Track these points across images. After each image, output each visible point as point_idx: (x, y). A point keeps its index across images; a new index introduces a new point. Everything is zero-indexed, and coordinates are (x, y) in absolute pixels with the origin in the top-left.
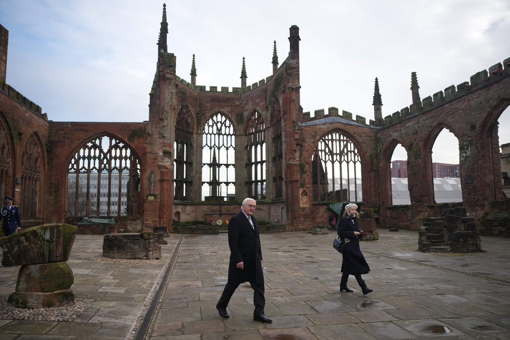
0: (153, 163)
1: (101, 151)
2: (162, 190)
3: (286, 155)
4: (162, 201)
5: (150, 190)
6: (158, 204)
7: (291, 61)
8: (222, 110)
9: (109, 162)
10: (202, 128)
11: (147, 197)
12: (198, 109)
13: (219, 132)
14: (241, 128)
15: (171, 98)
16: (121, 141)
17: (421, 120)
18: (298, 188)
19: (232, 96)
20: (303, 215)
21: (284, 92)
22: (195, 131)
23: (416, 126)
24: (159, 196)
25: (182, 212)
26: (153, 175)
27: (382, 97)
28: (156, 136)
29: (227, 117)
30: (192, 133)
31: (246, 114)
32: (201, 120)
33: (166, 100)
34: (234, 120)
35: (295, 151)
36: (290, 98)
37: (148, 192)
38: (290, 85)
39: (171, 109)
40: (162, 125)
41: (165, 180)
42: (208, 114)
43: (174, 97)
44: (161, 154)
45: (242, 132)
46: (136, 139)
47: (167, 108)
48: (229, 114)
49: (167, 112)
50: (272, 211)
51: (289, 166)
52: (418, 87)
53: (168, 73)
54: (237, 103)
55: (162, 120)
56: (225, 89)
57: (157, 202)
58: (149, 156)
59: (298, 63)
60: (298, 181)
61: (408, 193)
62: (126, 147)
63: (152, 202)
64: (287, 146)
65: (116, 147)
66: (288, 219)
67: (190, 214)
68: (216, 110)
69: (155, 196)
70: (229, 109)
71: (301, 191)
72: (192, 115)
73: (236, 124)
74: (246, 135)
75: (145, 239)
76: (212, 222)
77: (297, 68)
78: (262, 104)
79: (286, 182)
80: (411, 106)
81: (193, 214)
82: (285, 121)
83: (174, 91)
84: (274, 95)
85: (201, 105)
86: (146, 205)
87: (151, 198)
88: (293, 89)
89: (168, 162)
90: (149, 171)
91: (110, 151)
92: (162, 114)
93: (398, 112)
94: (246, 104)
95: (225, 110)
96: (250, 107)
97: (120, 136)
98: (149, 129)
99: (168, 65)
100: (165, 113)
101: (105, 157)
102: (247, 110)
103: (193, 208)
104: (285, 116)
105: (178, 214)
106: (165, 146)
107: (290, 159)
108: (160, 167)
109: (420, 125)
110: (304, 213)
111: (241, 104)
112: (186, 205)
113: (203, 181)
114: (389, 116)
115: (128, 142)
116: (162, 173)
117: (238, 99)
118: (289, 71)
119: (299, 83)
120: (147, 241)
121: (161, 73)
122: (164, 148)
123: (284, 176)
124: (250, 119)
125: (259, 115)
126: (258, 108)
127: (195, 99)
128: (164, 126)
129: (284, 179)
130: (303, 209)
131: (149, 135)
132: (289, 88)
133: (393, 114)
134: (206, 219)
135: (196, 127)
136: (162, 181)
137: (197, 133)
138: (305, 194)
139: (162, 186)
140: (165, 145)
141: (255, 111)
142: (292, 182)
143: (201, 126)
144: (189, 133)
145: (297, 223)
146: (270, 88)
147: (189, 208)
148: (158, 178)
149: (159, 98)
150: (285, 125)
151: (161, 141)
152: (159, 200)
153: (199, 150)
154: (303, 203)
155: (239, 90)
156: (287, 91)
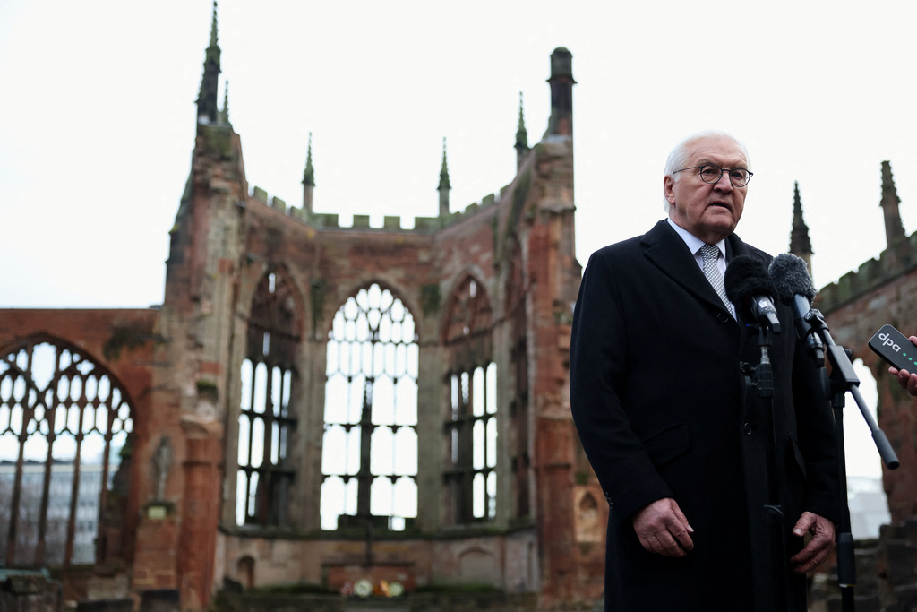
0: (169, 416)
1: (30, 385)
2: (189, 489)
3: (536, 393)
4: (187, 521)
5: (155, 490)
6: (175, 532)
7: (552, 140)
8: (382, 276)
9: (50, 416)
10: (326, 325)
11: (146, 508)
12: (317, 274)
13: (374, 336)
14: (434, 323)
15: (224, 243)
16: (85, 356)
17: (904, 289)
18: (571, 486)
19: (411, 239)
20: (586, 566)
21: (530, 222)
22: (307, 334)
23: (893, 309)
24: (179, 508)
25: (263, 557)
26: (165, 451)
27: (810, 234)
28: (180, 344)
29: (396, 294)
30: (298, 339)
31: (446, 287)
32: (325, 303)
33: (211, 249)
34: (414, 303)
35: (561, 382)
36: (547, 237)
37: (150, 497)
38: (547, 203)
39: (222, 270)
40: (196, 313)
41: (198, 464)
42: (343, 288)
43: (233, 238)
44: (190, 390)
45: (435, 335)
46: (124, 352)
47: (212, 269)
48: (401, 288)
49: (210, 278)
50: (510, 555)
51: (545, 425)
52: (897, 200)
53: (216, 176)
54: (424, 256)
55: (196, 300)
56: (392, 223)
57: (172, 523)
58: (159, 398)
59: (570, 145)
60: (567, 467)
61: (883, 498)
62: (98, 373)
63: (158, 523)
64: (539, 367)
65: (72, 372)
66: (542, 576)
67: (283, 565)
68: (367, 276)
69: (169, 508)
70: (400, 273)
71: (579, 494)
72: (297, 289)
73: (419, 314)
74: (446, 343)
75: (16, 594)
76: (342, 585)
77: (566, 159)
78: (486, 257)
79: (537, 470)
80: (883, 254)
81: (293, 565)
82: (534, 300)
83: (233, 223)
84: (513, 234)
85: (325, 264)
86: (142, 534)
87: (157, 513)
88: (553, 215)
89: (208, 413)
90: (155, 440)
91: (53, 385)
92: (199, 283)
93: (851, 274)
94: (446, 260)
95: (391, 276)
96: (455, 266)
97: (82, 344)
98: (162, 326)
99: (217, 156)
100: (205, 282)
101: (41, 398)
102: (448, 276)
103: (297, 547)
104: (535, 287)
105: (247, 563)
106: (201, 370)
107: (546, 404)
108: (186, 427)
109: (903, 304)
110: (587, 559)
111: (433, 259)
112: (272, 538)
113: (325, 471)
114: (831, 286)
115: (101, 359)
116: (192, 445)
117: (427, 247)
118: (545, 167)
119: (572, 197)
120: (21, 599)
121: (199, 178)
122: (198, 376)
123: (531, 453)
124: (455, 300)
125: (481, 289)
126: (477, 271)
127: (309, 247)
128: (201, 318)
129: (533, 463)
130: (586, 548)
131: (161, 340)
132: (544, 212)
133: (842, 279)
134: (325, 579)
135: (308, 323)
136: (190, 465)
137: (313, 339)
138: (589, 501)
139: (189, 479)
140: (202, 366)
141: (469, 278)
142: (552, 469)
143: (323, 319)
144: (290, 337)
145: (568, 587)
146: (505, 214)
147: (282, 549)
148: (181, 456)
149: (191, 242)
150: (535, 312)
151: (192, 355)
152: (178, 519)
153: (316, 386)
154: (586, 531)
155: (431, 223)
156: (539, 220)
